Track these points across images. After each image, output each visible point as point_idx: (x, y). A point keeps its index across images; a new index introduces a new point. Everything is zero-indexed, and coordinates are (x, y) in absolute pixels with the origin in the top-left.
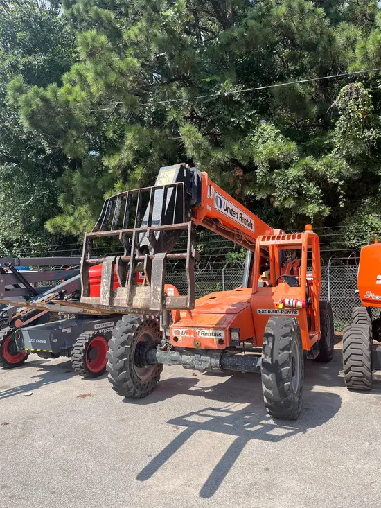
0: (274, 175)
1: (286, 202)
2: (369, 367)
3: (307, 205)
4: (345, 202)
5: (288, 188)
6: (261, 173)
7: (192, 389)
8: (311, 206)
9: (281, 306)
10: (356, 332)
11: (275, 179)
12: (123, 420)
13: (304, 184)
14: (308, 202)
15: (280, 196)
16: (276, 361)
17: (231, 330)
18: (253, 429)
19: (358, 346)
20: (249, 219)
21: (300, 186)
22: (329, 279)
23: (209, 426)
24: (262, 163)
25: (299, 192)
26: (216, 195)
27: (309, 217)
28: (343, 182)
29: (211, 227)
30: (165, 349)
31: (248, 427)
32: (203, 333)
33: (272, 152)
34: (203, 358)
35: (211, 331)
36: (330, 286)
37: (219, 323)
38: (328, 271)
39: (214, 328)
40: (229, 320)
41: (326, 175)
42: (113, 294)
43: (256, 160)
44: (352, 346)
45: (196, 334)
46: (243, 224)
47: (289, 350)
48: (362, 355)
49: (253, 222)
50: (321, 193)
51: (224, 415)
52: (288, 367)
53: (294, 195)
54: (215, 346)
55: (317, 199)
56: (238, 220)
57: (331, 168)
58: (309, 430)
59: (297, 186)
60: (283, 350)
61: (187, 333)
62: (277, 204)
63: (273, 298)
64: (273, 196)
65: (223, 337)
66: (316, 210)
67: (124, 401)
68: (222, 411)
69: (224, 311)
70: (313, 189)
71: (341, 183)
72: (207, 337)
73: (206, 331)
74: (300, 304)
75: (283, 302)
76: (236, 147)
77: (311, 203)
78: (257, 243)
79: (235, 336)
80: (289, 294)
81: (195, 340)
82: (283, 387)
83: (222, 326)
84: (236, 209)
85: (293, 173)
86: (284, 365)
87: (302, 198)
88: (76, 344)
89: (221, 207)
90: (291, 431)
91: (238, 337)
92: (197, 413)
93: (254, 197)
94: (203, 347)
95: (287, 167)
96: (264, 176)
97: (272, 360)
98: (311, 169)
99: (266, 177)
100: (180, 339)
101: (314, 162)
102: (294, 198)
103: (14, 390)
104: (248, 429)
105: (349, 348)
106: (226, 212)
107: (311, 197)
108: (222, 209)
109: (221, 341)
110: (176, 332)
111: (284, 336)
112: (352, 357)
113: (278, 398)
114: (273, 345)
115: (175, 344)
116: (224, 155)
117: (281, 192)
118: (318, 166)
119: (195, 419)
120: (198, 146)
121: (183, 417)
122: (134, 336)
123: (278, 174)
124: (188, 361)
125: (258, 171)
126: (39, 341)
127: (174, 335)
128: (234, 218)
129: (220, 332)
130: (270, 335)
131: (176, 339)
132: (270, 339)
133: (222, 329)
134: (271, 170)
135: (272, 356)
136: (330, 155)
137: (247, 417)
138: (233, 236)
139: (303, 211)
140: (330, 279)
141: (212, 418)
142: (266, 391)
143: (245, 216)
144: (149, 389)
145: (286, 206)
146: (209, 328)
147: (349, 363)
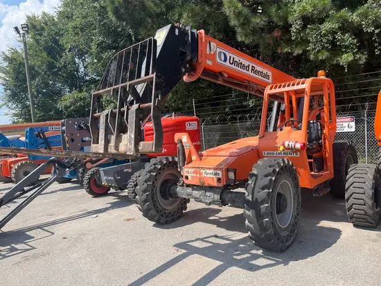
0: (308, 31)
1: (320, 54)
2: (371, 205)
3: (343, 54)
4: (380, 50)
5: (322, 41)
6: (295, 31)
7: (211, 218)
8: (346, 55)
9: (281, 148)
10: (361, 172)
11: (309, 34)
12: (143, 241)
13: (339, 36)
14: (343, 52)
15: (313, 49)
16: (256, 199)
17: (228, 170)
18: (239, 258)
19: (361, 185)
20: (265, 71)
21: (334, 38)
22: (366, 122)
23: (203, 252)
24: (296, 21)
25: (333, 43)
26: (219, 50)
27: (343, 66)
28: (379, 30)
29: (218, 80)
30: (182, 186)
31: (237, 255)
32: (206, 173)
33: (304, 9)
34: (208, 194)
35: (212, 171)
36: (367, 129)
37: (220, 165)
38: (366, 115)
39: (215, 169)
40: (228, 161)
41: (361, 25)
42: (107, 142)
43: (290, 19)
44: (355, 185)
45: (200, 174)
46: (257, 76)
47: (269, 189)
48: (364, 194)
49: (270, 73)
50: (358, 42)
51: (223, 242)
52: (267, 205)
53: (327, 47)
54: (215, 184)
55: (352, 48)
56: (249, 73)
57: (366, 17)
58: (291, 263)
59: (331, 38)
60: (263, 188)
61: (195, 172)
62: (312, 57)
63: (277, 141)
64: (308, 51)
65: (220, 176)
66: (351, 58)
67: (154, 226)
68: (224, 239)
69: (228, 154)
70: (348, 39)
71: (377, 31)
72: (209, 176)
73: (208, 171)
74: (298, 146)
75: (284, 145)
76: (273, 10)
77: (346, 53)
78: (265, 92)
79: (231, 175)
80: (291, 137)
81: (200, 179)
82: (262, 223)
83: (220, 167)
84: (246, 63)
85: (327, 26)
86: (263, 202)
87: (336, 48)
88: (131, 180)
89: (225, 60)
90: (274, 262)
91: (233, 177)
92: (203, 240)
93: (292, 53)
94: (206, 185)
95: (322, 21)
96: (299, 32)
97: (252, 198)
98: (346, 21)
99: (300, 34)
100: (189, 177)
101: (350, 14)
102: (328, 50)
103: (89, 213)
104: (235, 257)
105: (351, 187)
106: (232, 66)
107: (347, 47)
108: (227, 63)
109: (219, 180)
110: (186, 172)
111: (266, 176)
112: (354, 196)
113: (258, 232)
114: (255, 185)
115: (187, 182)
116: (261, 20)
117: (315, 45)
118: (354, 17)
119: (198, 244)
120: (239, 15)
121: (189, 242)
122: (156, 175)
123: (312, 30)
124: (197, 196)
125: (293, 29)
126: (110, 178)
127: (185, 174)
128: (245, 71)
129: (218, 172)
130: (254, 175)
131: (187, 178)
132: (254, 178)
133: (220, 169)
134: (304, 27)
135: (253, 194)
136: (366, 5)
137: (241, 246)
138: (246, 87)
139: (337, 61)
140: (368, 123)
141: (211, 245)
142: (248, 226)
143: (258, 68)
144: (174, 217)
145: (320, 58)
146: (210, 169)
147: (351, 201)
